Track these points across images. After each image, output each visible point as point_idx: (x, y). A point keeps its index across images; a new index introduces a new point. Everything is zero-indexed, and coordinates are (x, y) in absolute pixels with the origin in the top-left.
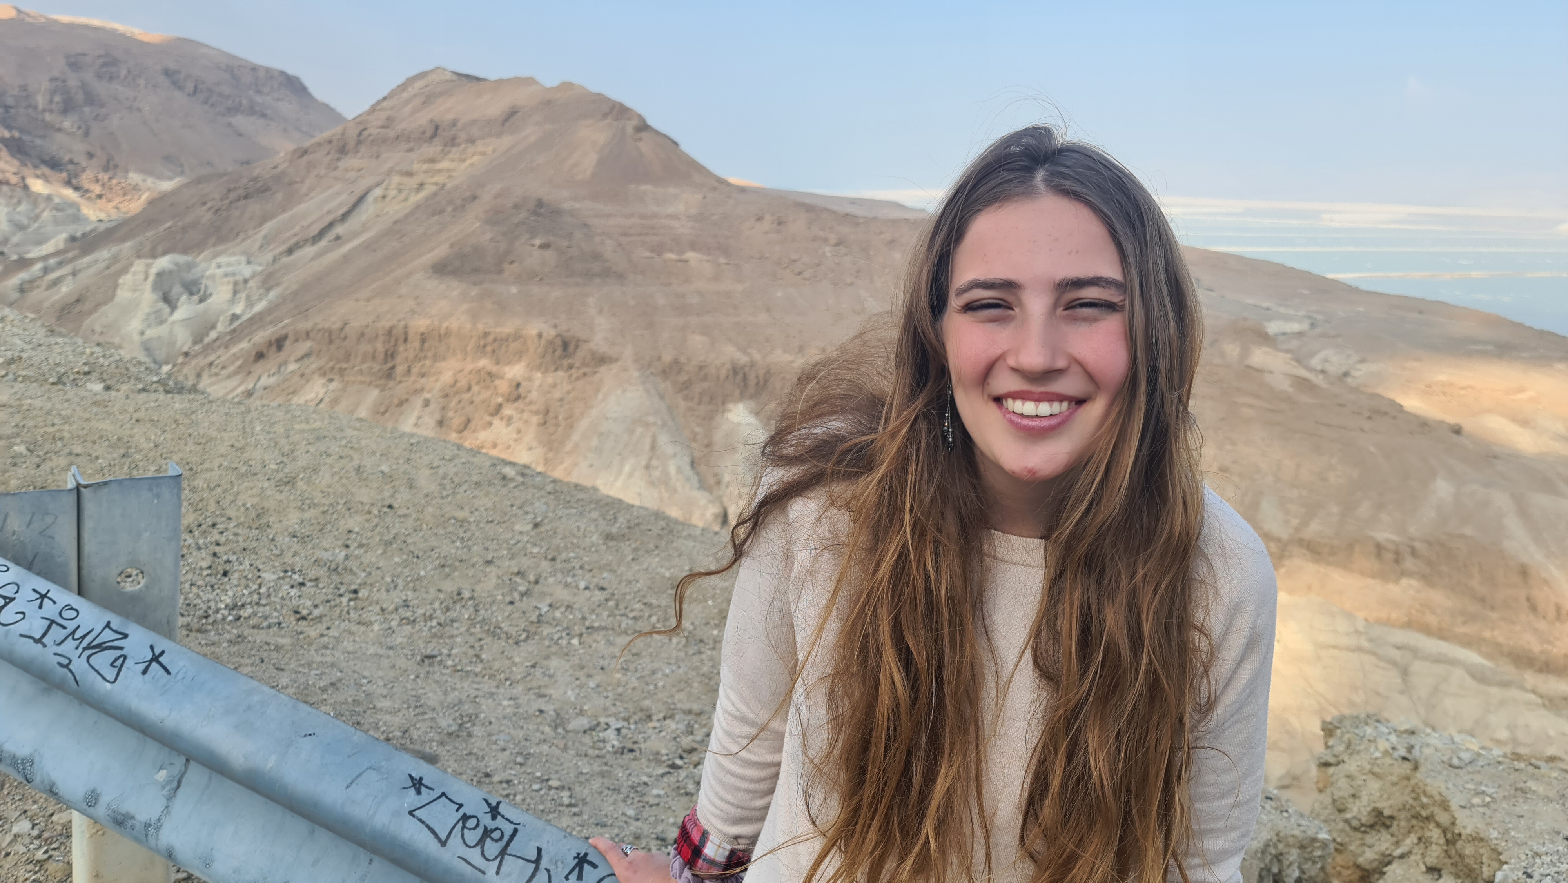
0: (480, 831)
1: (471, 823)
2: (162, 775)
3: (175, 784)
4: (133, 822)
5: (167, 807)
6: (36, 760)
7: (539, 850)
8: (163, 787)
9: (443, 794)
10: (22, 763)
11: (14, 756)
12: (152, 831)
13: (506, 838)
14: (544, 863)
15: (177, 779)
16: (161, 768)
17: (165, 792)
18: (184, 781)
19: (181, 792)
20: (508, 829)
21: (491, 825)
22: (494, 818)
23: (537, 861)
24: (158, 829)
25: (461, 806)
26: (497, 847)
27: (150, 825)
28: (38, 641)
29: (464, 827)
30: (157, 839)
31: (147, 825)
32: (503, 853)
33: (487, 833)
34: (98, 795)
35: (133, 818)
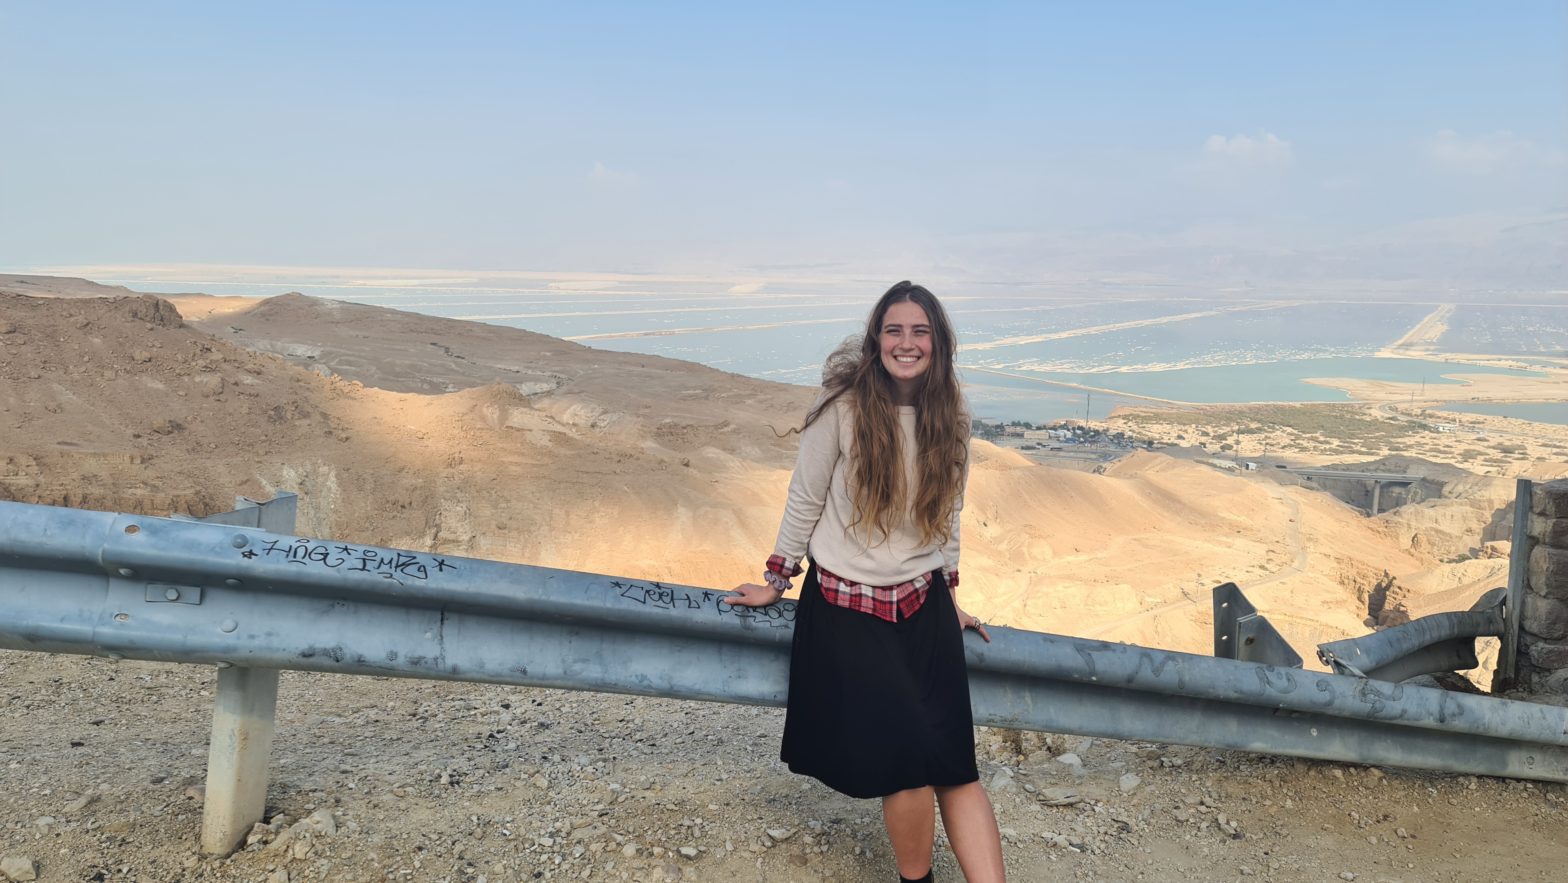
0: (657, 595)
1: (652, 592)
2: (429, 635)
3: (439, 637)
4: (425, 660)
5: (442, 648)
6: (343, 647)
7: (687, 595)
8: (434, 640)
9: (631, 586)
10: (333, 651)
11: (325, 649)
12: (440, 661)
13: (670, 594)
14: (692, 599)
15: (439, 634)
16: (426, 632)
17: (436, 641)
18: (443, 634)
19: (445, 640)
20: (669, 591)
21: (661, 591)
22: (660, 588)
23: (688, 598)
24: (443, 659)
25: (642, 588)
26: (667, 599)
27: (437, 658)
28: (363, 569)
29: (649, 595)
30: (445, 663)
31: (436, 659)
32: (672, 599)
33: (661, 595)
34: (396, 653)
35: (424, 658)
